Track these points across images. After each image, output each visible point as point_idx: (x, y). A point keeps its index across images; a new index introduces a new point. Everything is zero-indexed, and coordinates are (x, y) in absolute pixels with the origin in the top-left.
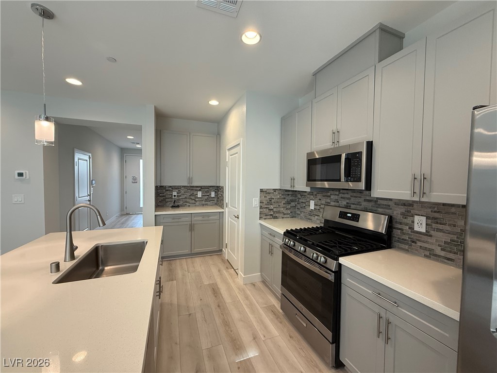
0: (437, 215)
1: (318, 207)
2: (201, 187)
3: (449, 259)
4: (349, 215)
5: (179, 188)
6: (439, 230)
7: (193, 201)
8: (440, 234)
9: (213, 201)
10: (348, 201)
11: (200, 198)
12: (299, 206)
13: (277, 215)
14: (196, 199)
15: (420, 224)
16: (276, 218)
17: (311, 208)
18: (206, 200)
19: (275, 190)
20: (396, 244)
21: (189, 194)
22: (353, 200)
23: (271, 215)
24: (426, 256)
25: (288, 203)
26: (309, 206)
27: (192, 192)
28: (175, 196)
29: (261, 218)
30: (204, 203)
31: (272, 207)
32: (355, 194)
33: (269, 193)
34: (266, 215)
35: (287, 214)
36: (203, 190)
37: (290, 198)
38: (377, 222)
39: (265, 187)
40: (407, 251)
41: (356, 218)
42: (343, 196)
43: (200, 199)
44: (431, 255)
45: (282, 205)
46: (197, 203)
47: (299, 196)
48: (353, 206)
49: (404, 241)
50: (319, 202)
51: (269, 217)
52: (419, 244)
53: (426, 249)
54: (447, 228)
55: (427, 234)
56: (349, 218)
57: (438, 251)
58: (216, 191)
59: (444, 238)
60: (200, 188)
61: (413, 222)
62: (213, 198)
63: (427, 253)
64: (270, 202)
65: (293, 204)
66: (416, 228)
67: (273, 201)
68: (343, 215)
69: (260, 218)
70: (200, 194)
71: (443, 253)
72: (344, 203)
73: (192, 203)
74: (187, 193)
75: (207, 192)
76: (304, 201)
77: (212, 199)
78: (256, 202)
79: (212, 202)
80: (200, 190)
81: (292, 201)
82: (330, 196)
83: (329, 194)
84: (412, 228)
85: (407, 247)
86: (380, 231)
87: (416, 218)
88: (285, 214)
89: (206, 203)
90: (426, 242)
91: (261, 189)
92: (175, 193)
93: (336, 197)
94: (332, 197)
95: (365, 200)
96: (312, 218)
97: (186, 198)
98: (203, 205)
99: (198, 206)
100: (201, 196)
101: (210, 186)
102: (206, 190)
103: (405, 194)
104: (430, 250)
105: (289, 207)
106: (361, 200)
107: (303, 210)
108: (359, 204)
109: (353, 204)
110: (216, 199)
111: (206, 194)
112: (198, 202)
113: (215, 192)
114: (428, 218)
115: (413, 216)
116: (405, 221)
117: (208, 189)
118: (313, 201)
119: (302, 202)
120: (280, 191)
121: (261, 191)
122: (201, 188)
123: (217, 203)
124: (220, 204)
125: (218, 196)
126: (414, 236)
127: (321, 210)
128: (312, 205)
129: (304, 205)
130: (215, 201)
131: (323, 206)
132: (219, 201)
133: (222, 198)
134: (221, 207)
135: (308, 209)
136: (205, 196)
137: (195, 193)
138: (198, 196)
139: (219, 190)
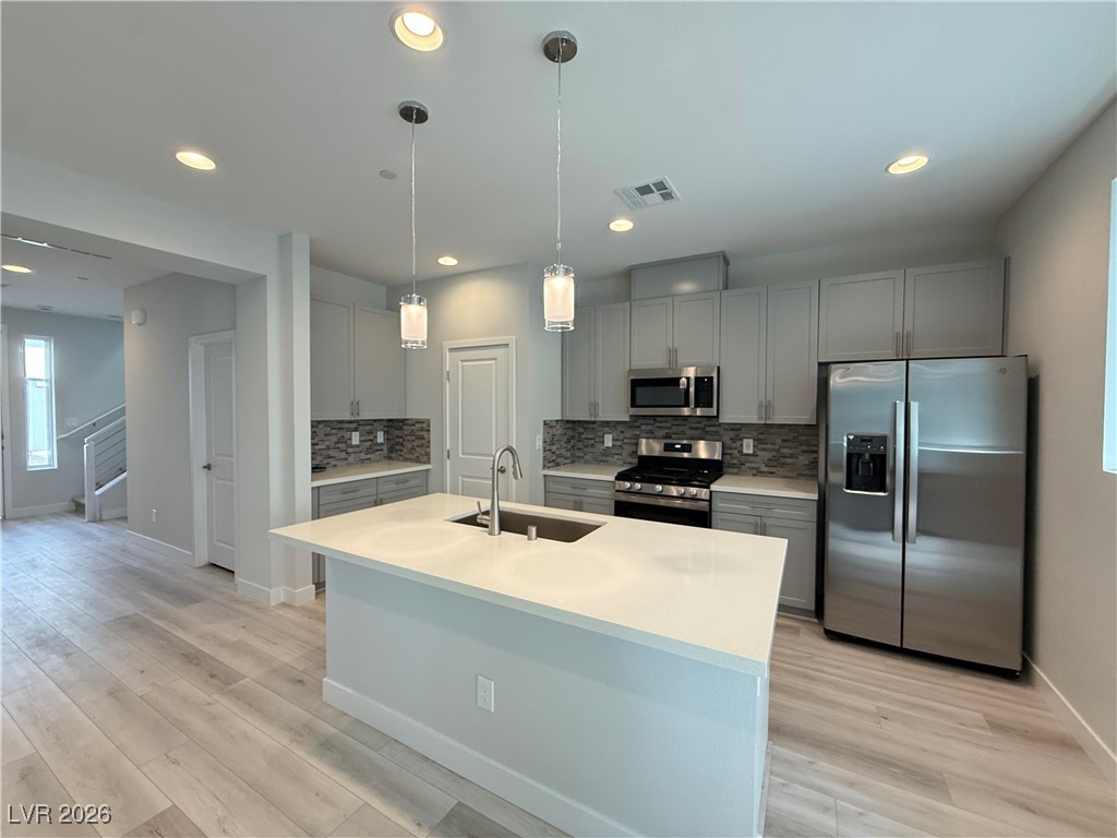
0: (760, 437)
1: (620, 443)
2: (357, 422)
4: (677, 446)
6: (763, 450)
7: (343, 455)
8: (763, 453)
9: (381, 452)
10: (665, 431)
11: (357, 446)
13: (559, 460)
14: (350, 450)
15: (748, 446)
16: (558, 465)
17: (606, 445)
18: (369, 450)
19: (557, 421)
20: (725, 470)
21: (334, 439)
22: (674, 429)
23: (554, 460)
24: (754, 475)
25: (568, 441)
26: (603, 442)
27: (340, 434)
30: (363, 456)
31: (554, 448)
32: (677, 422)
33: (551, 427)
34: (549, 462)
35: (568, 458)
36: (362, 428)
37: (570, 433)
38: (711, 450)
39: (548, 417)
40: (736, 474)
41: (687, 448)
42: (657, 424)
43: (357, 449)
44: (758, 473)
45: (563, 444)
46: (351, 459)
47: (581, 430)
48: (673, 436)
49: (733, 466)
50: (621, 436)
51: (551, 464)
52: (747, 465)
53: (753, 468)
54: (769, 446)
55: (754, 455)
56: (678, 450)
57: (764, 469)
58: (386, 429)
59: (767, 455)
60: (355, 425)
61: (742, 445)
62: (381, 444)
63: (755, 472)
64: (552, 441)
65: (573, 442)
66: (745, 451)
67: (555, 438)
68: (669, 447)
69: (544, 466)
70: (356, 438)
71: (767, 469)
72: (662, 433)
73: (341, 459)
74: (330, 437)
75: (369, 433)
76: (590, 436)
77: (378, 448)
78: (540, 441)
79: (379, 453)
80: (356, 430)
81: (573, 437)
82: (639, 427)
83: (638, 424)
84: (741, 452)
85: (736, 470)
86: (716, 458)
87: (745, 440)
88: (565, 459)
89: (368, 456)
90: (753, 462)
91: (544, 421)
93: (650, 427)
94: (643, 427)
95: (691, 428)
96: (609, 459)
97: (328, 448)
98: (362, 461)
99: (352, 464)
100: (358, 443)
101: (375, 421)
102: (368, 428)
104: (757, 468)
105: (569, 446)
106: (687, 428)
107: (589, 449)
108: (683, 433)
109: (673, 433)
110: (385, 448)
111: (368, 438)
112: (353, 456)
113: (386, 432)
114: (754, 440)
115: (742, 440)
116: (734, 445)
117: (371, 427)
118: (610, 436)
119: (587, 439)
120: (562, 423)
121: (545, 423)
122: (358, 425)
123: (394, 455)
124: (411, 456)
125: (397, 440)
126: (743, 459)
127: (624, 446)
128: (608, 441)
129: (592, 442)
130: (385, 452)
131: (629, 441)
132: (405, 450)
133: (423, 441)
134: (418, 461)
135: (600, 447)
136: (367, 441)
137: (347, 435)
138: (354, 443)
139: (404, 427)
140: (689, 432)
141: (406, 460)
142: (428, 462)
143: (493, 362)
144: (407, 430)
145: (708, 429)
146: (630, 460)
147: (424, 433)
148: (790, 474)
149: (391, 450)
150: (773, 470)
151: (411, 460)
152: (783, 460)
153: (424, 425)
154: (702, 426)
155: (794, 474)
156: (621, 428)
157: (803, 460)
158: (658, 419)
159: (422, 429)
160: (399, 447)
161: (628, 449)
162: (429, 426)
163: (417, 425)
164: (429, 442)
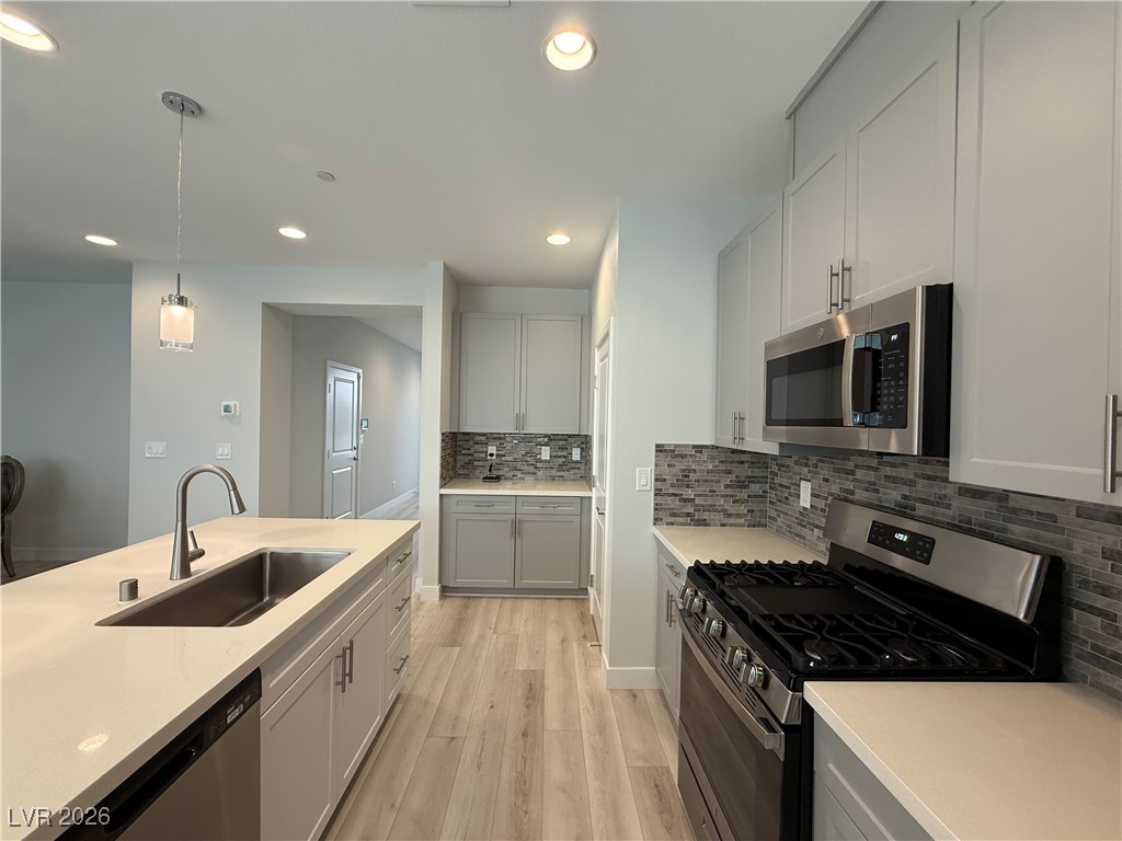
1: (821, 504)
2: (549, 436)
4: (900, 536)
5: (500, 438)
7: (531, 469)
9: (577, 471)
10: (907, 491)
11: (545, 461)
12: (772, 495)
13: (706, 516)
14: (540, 465)
16: (703, 523)
18: (561, 467)
19: (699, 448)
20: (1083, 668)
21: (521, 452)
23: (688, 515)
25: (741, 484)
26: (799, 496)
27: (529, 448)
28: (491, 455)
29: (657, 520)
30: (554, 473)
31: (690, 493)
33: (682, 456)
34: (674, 515)
35: (738, 516)
36: (555, 443)
37: (746, 471)
39: (670, 439)
41: (921, 548)
42: (888, 471)
43: (547, 465)
45: (721, 488)
46: (540, 473)
48: (921, 509)
50: (825, 489)
51: (680, 520)
56: (899, 548)
58: (584, 446)
60: (546, 440)
62: (577, 462)
64: (685, 479)
65: (756, 488)
67: (693, 477)
68: (881, 535)
70: (545, 453)
72: (893, 495)
73: (529, 473)
74: (517, 450)
75: (561, 448)
76: (785, 481)
77: (573, 465)
78: (644, 476)
79: (572, 472)
80: (547, 444)
81: (753, 479)
82: (852, 473)
83: (850, 465)
88: (730, 516)
89: (561, 473)
91: (657, 446)
92: (492, 449)
93: (871, 476)
94: (860, 474)
96: (806, 532)
97: (515, 460)
98: (553, 478)
99: (542, 479)
100: (548, 458)
101: (570, 436)
102: (561, 443)
105: (744, 494)
106: (951, 490)
107: (784, 507)
108: (943, 501)
109: (924, 501)
110: (582, 466)
111: (560, 454)
112: (542, 471)
113: (582, 449)
117: (564, 443)
118: (809, 485)
119: (781, 485)
120: (715, 453)
121: (660, 449)
122: (551, 439)
128: (806, 495)
129: (787, 493)
135: (795, 506)
136: (559, 457)
137: (536, 449)
138: (543, 458)
156: (824, 471)
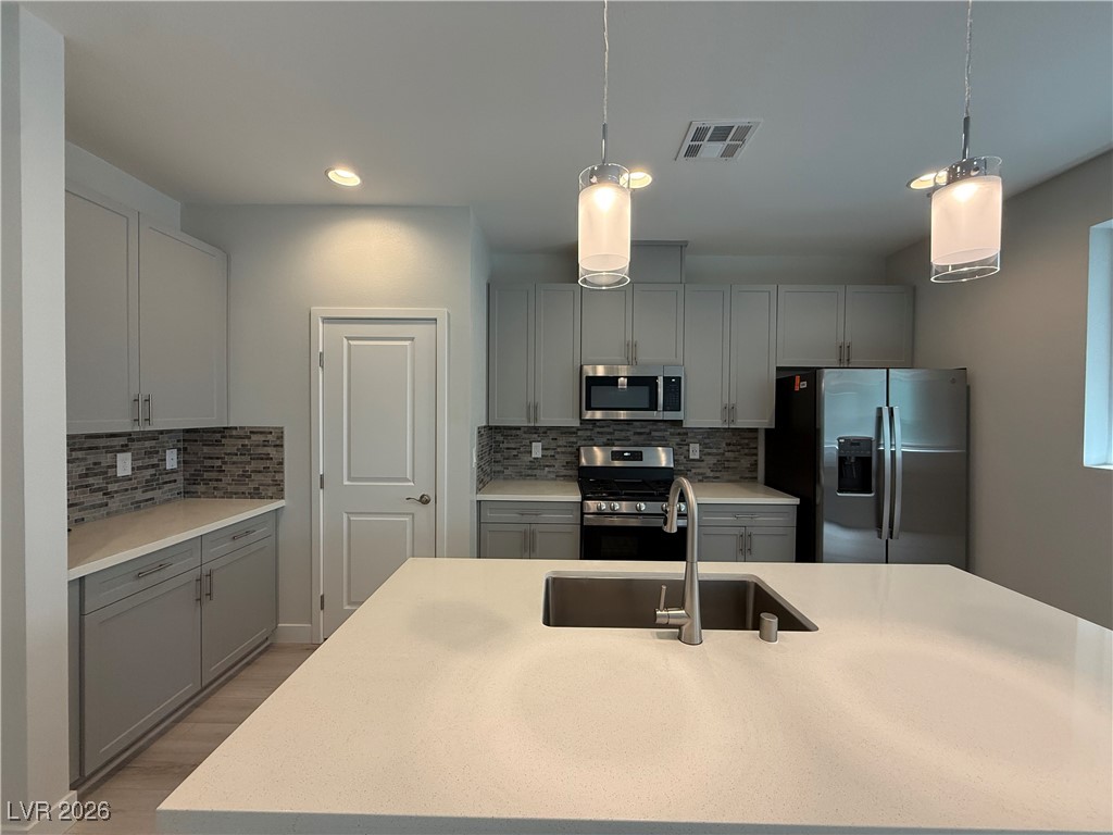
0: (707, 441)
1: (551, 453)
2: (126, 435)
3: (718, 477)
4: (626, 454)
6: (709, 454)
7: (99, 498)
8: (709, 458)
9: (172, 485)
10: (609, 437)
11: (127, 479)
12: (497, 456)
14: (112, 487)
15: (695, 451)
17: (534, 456)
18: (149, 485)
22: (616, 435)
24: (700, 481)
26: (530, 452)
27: (91, 459)
30: (139, 495)
32: (620, 427)
33: (481, 435)
36: (136, 445)
37: (491, 442)
41: (638, 456)
42: (598, 430)
43: (126, 485)
44: (704, 478)
46: (114, 504)
47: (501, 438)
48: (617, 443)
49: (682, 472)
50: (553, 445)
52: (693, 471)
53: (699, 474)
54: (714, 451)
55: (700, 460)
56: (630, 459)
57: (709, 474)
58: (181, 445)
59: (711, 460)
60: (123, 441)
61: (688, 450)
62: (173, 471)
63: (700, 478)
66: (691, 457)
67: (483, 450)
68: (617, 456)
69: (477, 489)
70: (124, 465)
71: (711, 474)
73: (93, 507)
75: (150, 453)
76: (513, 446)
77: (167, 478)
79: (167, 487)
80: (124, 449)
82: (575, 433)
84: (687, 457)
86: (670, 465)
87: (692, 446)
89: (149, 495)
90: (699, 468)
93: (589, 433)
94: (580, 433)
95: (636, 433)
96: (537, 472)
98: (137, 505)
99: (117, 512)
100: (128, 472)
101: (161, 432)
102: (148, 444)
103: (717, 422)
104: (703, 474)
106: (629, 433)
107: (512, 462)
108: (628, 439)
109: (617, 440)
110: (180, 477)
111: (148, 462)
112: (117, 497)
113: (179, 450)
114: (701, 445)
115: (689, 445)
116: (681, 451)
117: (153, 443)
118: (540, 445)
119: (508, 449)
122: (127, 441)
123: (201, 488)
124: (243, 489)
125: (208, 463)
126: (690, 465)
127: (557, 456)
128: (537, 450)
129: (515, 452)
130: (180, 484)
131: (563, 449)
132: (226, 479)
133: (268, 464)
134: (256, 494)
135: (527, 458)
136: (147, 467)
137: (106, 459)
138: (120, 473)
139: (224, 441)
140: (635, 438)
141: (229, 495)
142: (280, 495)
143: (407, 343)
144: (230, 445)
145: (654, 434)
146: (564, 472)
147: (272, 451)
148: (733, 478)
149: (192, 480)
150: (718, 474)
151: (243, 495)
152: (727, 464)
153: (270, 437)
154: (647, 430)
155: (737, 477)
156: (552, 435)
157: (745, 462)
158: (598, 424)
159: (266, 444)
160: (214, 475)
161: (562, 459)
162: (281, 437)
163: (254, 437)
164: (281, 463)
